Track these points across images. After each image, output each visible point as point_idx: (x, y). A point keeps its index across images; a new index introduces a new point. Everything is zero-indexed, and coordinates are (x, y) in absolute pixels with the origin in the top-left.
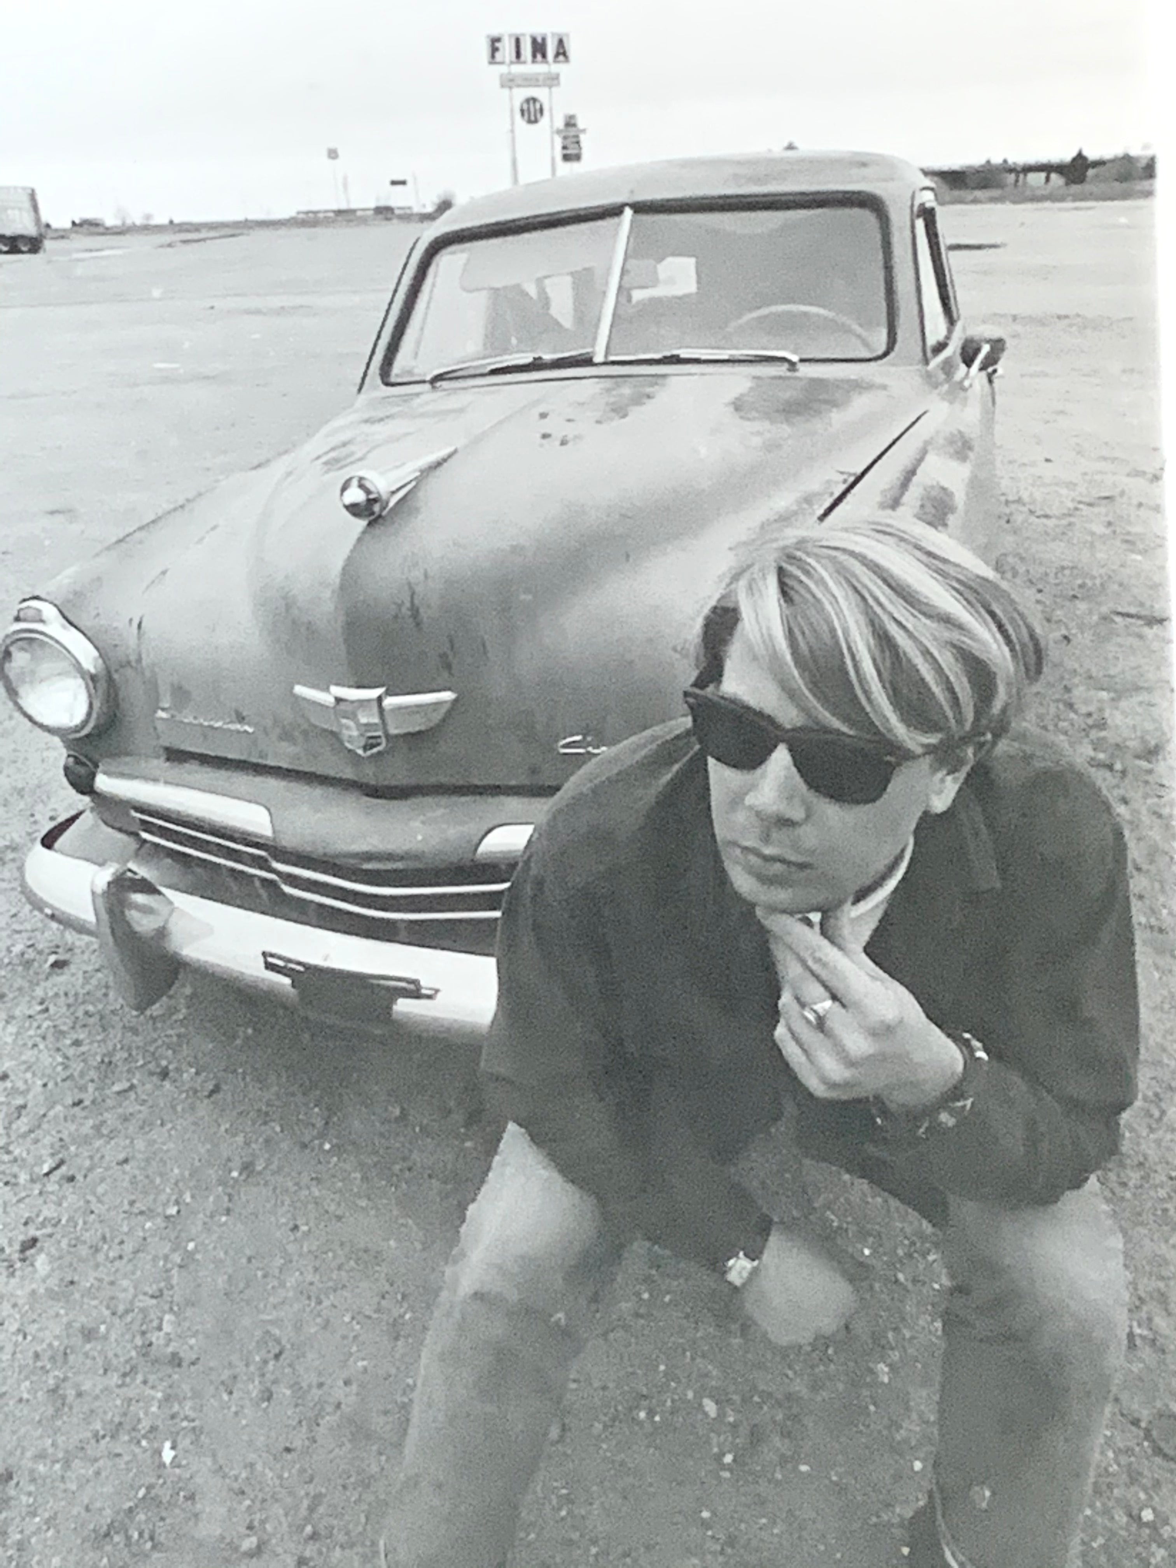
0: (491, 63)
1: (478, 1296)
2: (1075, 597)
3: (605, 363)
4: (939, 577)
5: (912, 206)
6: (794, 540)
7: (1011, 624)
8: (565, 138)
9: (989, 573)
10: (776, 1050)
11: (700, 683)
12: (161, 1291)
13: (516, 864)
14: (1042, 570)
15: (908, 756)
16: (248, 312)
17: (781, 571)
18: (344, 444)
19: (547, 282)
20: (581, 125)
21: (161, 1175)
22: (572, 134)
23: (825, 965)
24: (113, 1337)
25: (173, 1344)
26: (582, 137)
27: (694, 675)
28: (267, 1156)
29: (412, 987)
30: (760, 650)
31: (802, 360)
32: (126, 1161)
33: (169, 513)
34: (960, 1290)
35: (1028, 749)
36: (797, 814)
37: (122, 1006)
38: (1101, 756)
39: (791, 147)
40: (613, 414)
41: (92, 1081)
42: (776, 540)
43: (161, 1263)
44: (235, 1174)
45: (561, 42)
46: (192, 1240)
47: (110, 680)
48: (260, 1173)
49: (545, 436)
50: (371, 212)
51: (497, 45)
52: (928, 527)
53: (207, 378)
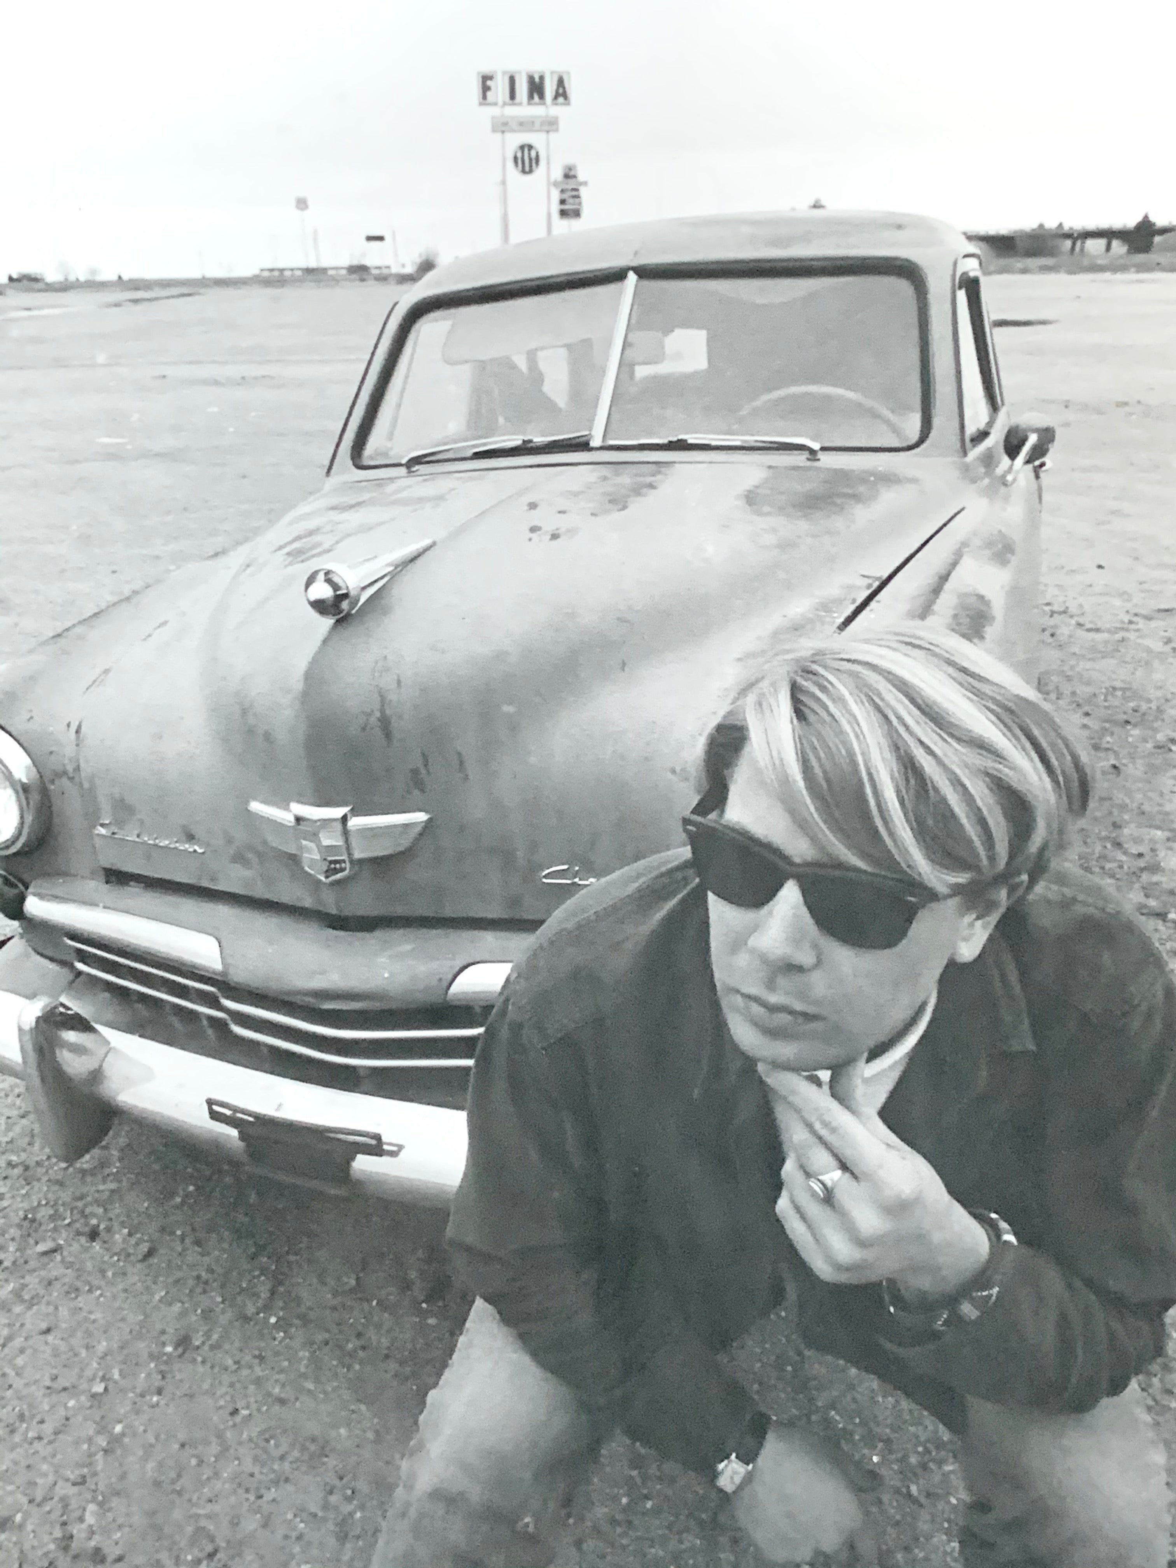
0: (481, 104)
1: (436, 1495)
2: (1128, 722)
3: (601, 448)
4: (975, 698)
5: (954, 275)
6: (810, 653)
7: (1054, 752)
8: (563, 191)
9: (1030, 693)
10: (778, 1224)
11: (702, 809)
12: (84, 1477)
13: (493, 1007)
14: (1089, 690)
15: (933, 896)
16: (205, 382)
17: (795, 689)
18: (311, 533)
19: (541, 354)
20: (581, 177)
21: (87, 1347)
22: (570, 187)
23: (834, 1130)
24: (29, 1527)
25: (97, 1537)
26: (583, 192)
27: (695, 800)
28: (206, 1328)
29: (374, 1142)
30: (770, 776)
31: (823, 449)
32: (48, 1331)
33: (114, 604)
34: (981, 1506)
35: (1068, 892)
36: (806, 958)
37: (49, 1158)
38: (1152, 903)
39: (817, 206)
40: (611, 506)
41: (13, 1239)
42: (788, 652)
43: (85, 1446)
44: (169, 1349)
45: (561, 82)
46: (120, 1422)
47: (44, 792)
48: (198, 1348)
49: (533, 529)
50: (344, 272)
51: (489, 83)
52: (962, 639)
53: (157, 455)
